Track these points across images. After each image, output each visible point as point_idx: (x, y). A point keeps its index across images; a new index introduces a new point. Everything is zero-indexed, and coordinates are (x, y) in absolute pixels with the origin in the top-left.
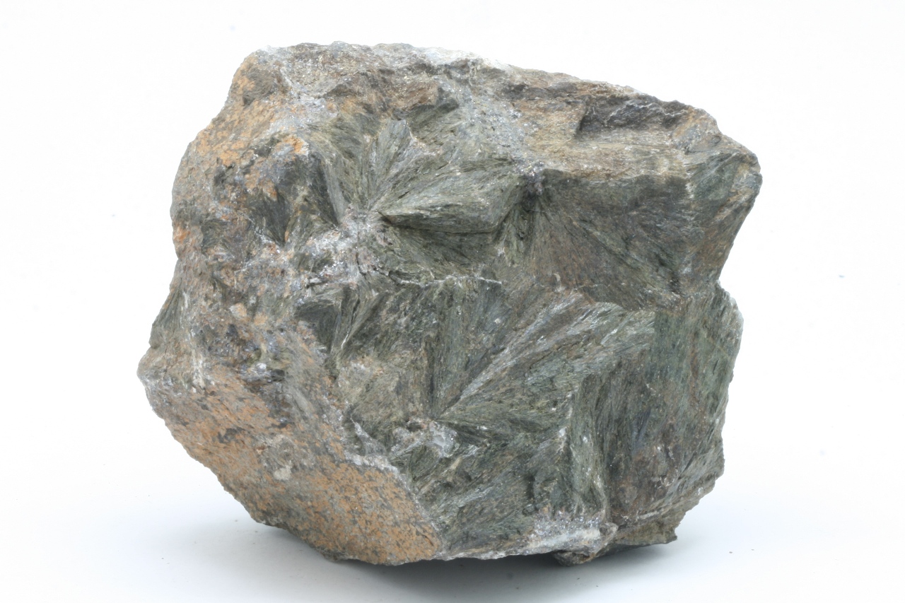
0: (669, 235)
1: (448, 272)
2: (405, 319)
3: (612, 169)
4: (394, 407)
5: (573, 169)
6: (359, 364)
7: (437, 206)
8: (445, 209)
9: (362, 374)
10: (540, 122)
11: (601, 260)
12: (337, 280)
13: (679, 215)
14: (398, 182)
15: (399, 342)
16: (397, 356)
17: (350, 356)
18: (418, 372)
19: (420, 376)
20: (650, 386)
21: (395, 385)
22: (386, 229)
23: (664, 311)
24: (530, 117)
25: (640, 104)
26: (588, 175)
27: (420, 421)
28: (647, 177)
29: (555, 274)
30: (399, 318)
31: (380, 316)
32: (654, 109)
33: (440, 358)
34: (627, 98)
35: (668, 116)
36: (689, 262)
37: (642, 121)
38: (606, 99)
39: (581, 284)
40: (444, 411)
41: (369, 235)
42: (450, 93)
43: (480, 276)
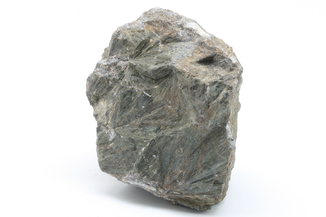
1: (135, 85)
2: (115, 94)
3: (192, 74)
4: (105, 120)
6: (102, 103)
9: (101, 106)
10: (195, 54)
12: (98, 73)
13: (204, 96)
16: (110, 104)
19: (112, 113)
20: (182, 149)
21: (106, 113)
22: (128, 66)
23: (192, 126)
25: (227, 61)
27: (109, 127)
28: (199, 80)
32: (230, 64)
34: (226, 58)
35: (232, 68)
36: (203, 114)
37: (226, 67)
38: (221, 56)
40: (117, 127)
41: (120, 65)
42: (179, 36)
43: (144, 91)
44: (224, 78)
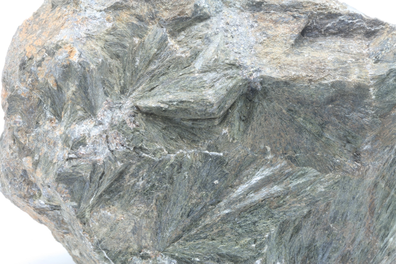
0: (355, 123)
1: (180, 148)
2: (142, 182)
3: (314, 76)
4: (131, 242)
5: (283, 75)
6: (106, 211)
7: (174, 102)
8: (180, 104)
9: (108, 218)
10: (269, 32)
11: (303, 137)
12: (88, 158)
13: (363, 109)
14: (154, 75)
15: (137, 198)
16: (135, 207)
17: (101, 205)
18: (150, 220)
19: (150, 223)
20: (333, 226)
21: (132, 228)
22: (136, 115)
23: (347, 175)
24: (263, 27)
25: (349, 20)
26: (295, 80)
27: (149, 252)
28: (340, 82)
29: (266, 147)
30: (138, 181)
31: (124, 178)
32: (359, 24)
33: (167, 211)
34: (341, 15)
35: (370, 29)
36: (369, 142)
37: (350, 32)
38: (324, 14)
39: (286, 154)
40: (169, 246)
41: (121, 120)
42: (204, 7)
43: (205, 150)
44: (380, 56)
